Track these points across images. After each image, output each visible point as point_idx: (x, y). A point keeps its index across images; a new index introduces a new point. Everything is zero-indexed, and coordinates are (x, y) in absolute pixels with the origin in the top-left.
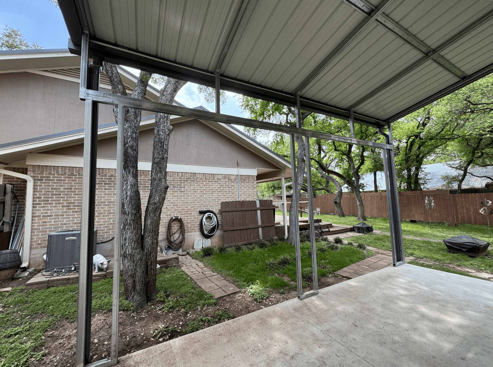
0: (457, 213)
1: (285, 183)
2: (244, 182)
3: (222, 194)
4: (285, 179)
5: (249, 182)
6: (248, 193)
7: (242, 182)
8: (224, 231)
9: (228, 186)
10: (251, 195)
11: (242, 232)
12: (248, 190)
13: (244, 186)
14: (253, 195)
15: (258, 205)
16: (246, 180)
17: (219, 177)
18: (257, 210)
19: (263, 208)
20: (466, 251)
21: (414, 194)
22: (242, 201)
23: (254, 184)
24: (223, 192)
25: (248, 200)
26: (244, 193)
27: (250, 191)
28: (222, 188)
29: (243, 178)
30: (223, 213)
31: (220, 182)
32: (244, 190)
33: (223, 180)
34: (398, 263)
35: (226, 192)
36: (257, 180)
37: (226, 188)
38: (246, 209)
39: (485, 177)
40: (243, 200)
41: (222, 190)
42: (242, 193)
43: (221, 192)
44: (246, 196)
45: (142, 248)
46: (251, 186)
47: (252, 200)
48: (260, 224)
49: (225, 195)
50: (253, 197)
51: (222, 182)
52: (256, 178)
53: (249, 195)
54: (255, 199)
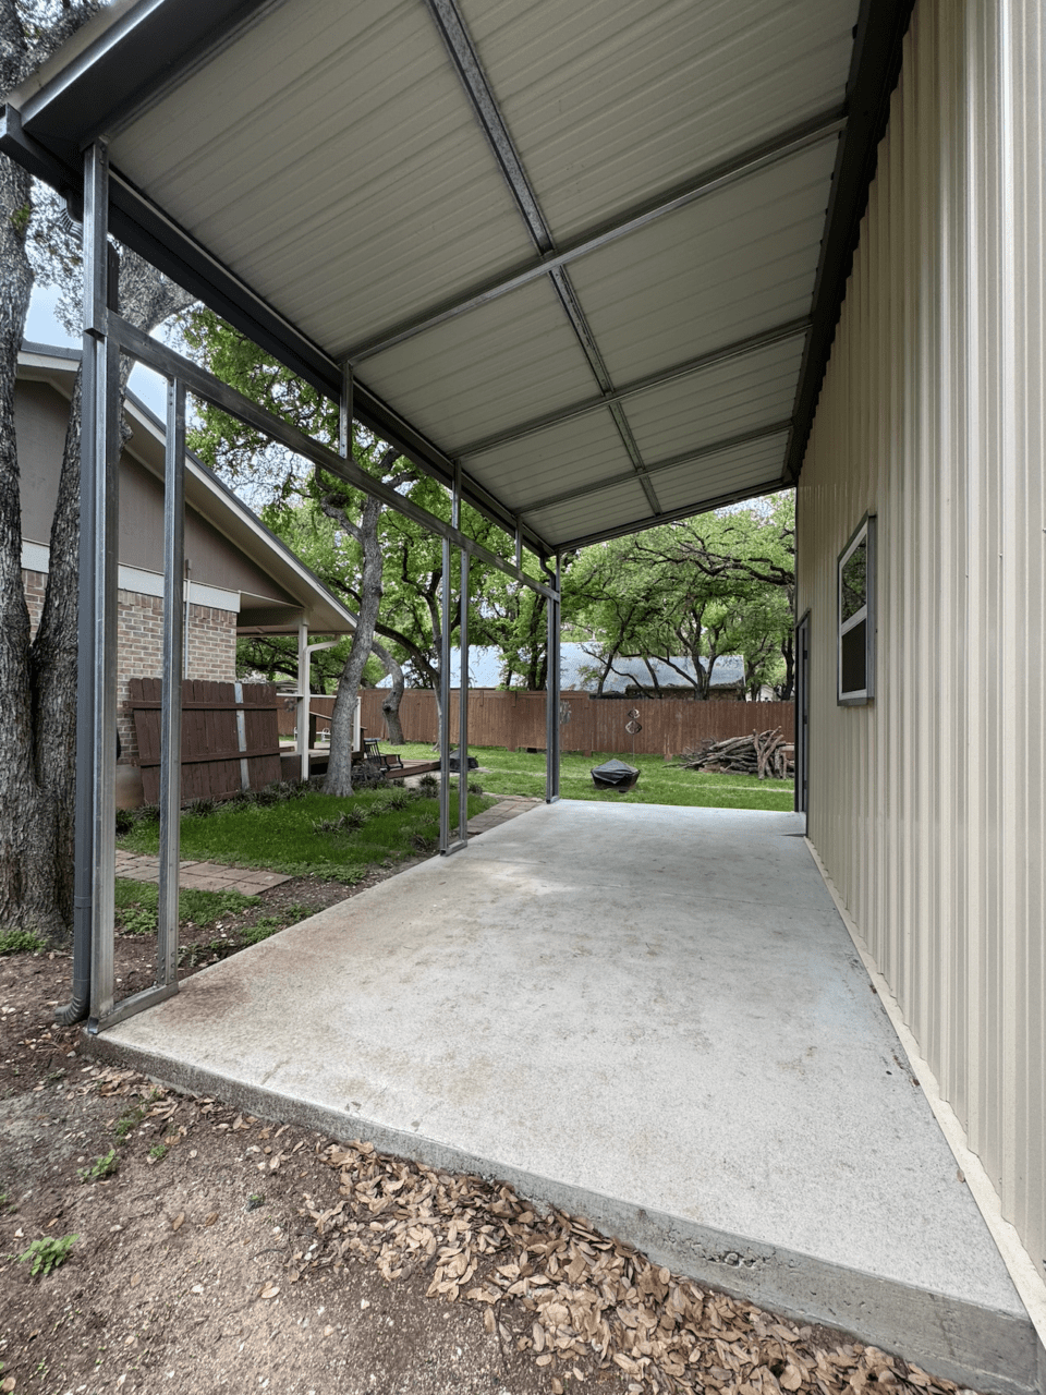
0: (595, 733)
1: (309, 644)
2: (203, 627)
3: (132, 653)
4: (309, 632)
5: (217, 629)
6: (211, 660)
7: (195, 625)
8: (143, 767)
9: (152, 630)
10: (219, 666)
11: (196, 769)
12: (211, 650)
13: (202, 638)
14: (227, 667)
15: (239, 698)
16: (209, 622)
17: (126, 599)
18: (236, 710)
19: (252, 705)
20: (617, 785)
21: (539, 697)
22: (196, 681)
23: (230, 637)
24: (137, 647)
25: (210, 679)
26: (201, 659)
27: (217, 656)
28: (132, 636)
29: (200, 615)
30: (137, 714)
31: (127, 614)
32: (199, 648)
33: (138, 610)
34: (553, 798)
35: (145, 648)
36: (238, 625)
37: (146, 635)
38: (205, 704)
39: (628, 675)
40: (196, 678)
41: (134, 641)
42: (194, 659)
43: (131, 646)
44: (205, 668)
45: (37, 777)
46: (222, 640)
47: (223, 680)
48: (245, 750)
49: (141, 660)
50: (226, 672)
51: (133, 615)
52: (235, 620)
53: (213, 666)
54: (230, 678)
